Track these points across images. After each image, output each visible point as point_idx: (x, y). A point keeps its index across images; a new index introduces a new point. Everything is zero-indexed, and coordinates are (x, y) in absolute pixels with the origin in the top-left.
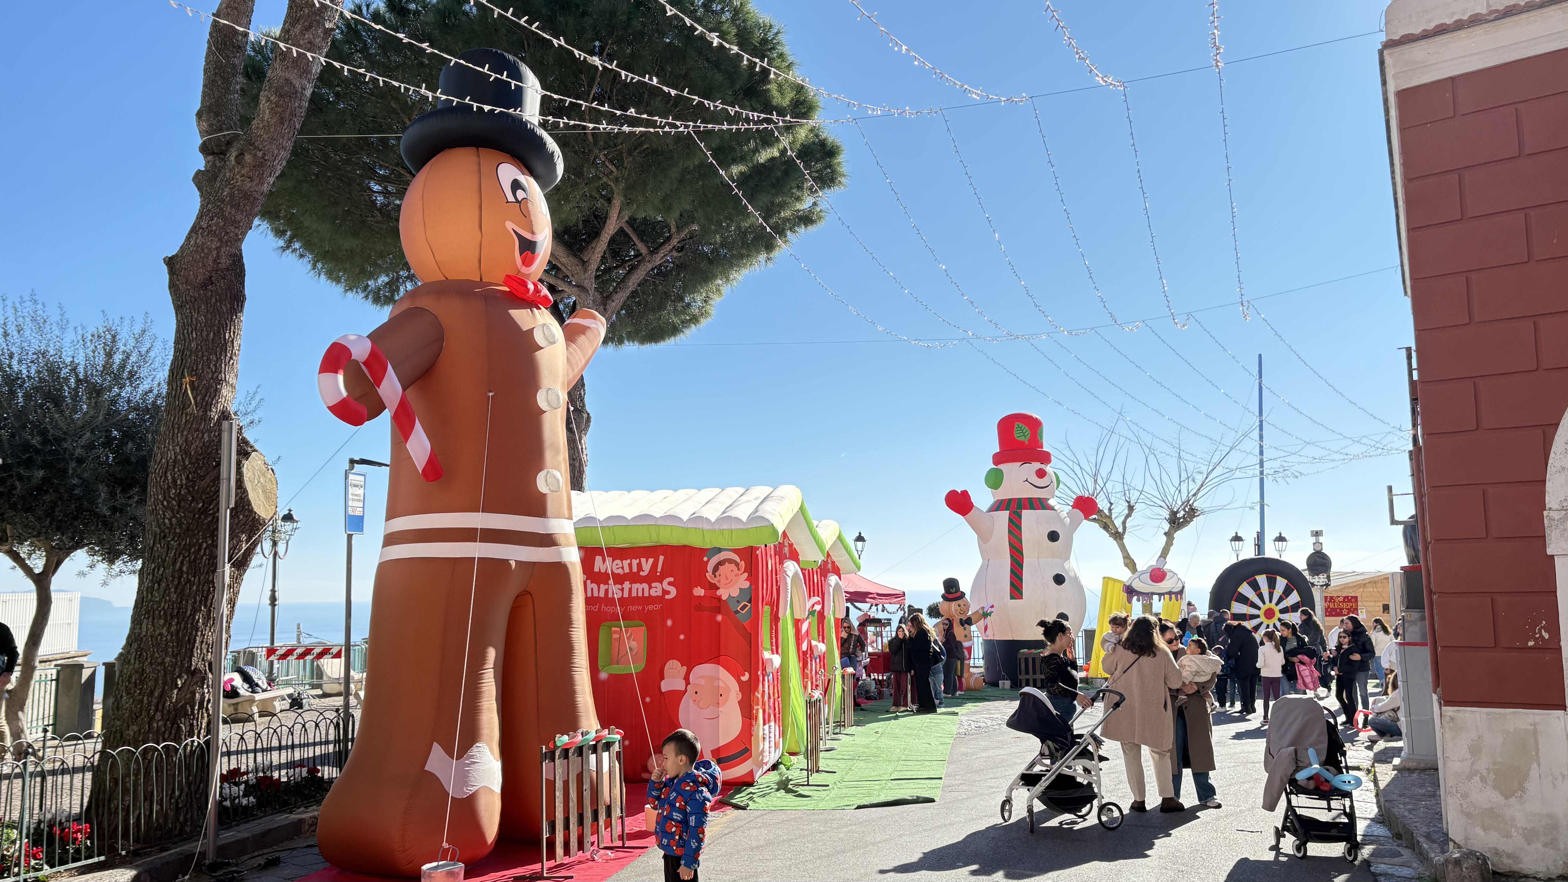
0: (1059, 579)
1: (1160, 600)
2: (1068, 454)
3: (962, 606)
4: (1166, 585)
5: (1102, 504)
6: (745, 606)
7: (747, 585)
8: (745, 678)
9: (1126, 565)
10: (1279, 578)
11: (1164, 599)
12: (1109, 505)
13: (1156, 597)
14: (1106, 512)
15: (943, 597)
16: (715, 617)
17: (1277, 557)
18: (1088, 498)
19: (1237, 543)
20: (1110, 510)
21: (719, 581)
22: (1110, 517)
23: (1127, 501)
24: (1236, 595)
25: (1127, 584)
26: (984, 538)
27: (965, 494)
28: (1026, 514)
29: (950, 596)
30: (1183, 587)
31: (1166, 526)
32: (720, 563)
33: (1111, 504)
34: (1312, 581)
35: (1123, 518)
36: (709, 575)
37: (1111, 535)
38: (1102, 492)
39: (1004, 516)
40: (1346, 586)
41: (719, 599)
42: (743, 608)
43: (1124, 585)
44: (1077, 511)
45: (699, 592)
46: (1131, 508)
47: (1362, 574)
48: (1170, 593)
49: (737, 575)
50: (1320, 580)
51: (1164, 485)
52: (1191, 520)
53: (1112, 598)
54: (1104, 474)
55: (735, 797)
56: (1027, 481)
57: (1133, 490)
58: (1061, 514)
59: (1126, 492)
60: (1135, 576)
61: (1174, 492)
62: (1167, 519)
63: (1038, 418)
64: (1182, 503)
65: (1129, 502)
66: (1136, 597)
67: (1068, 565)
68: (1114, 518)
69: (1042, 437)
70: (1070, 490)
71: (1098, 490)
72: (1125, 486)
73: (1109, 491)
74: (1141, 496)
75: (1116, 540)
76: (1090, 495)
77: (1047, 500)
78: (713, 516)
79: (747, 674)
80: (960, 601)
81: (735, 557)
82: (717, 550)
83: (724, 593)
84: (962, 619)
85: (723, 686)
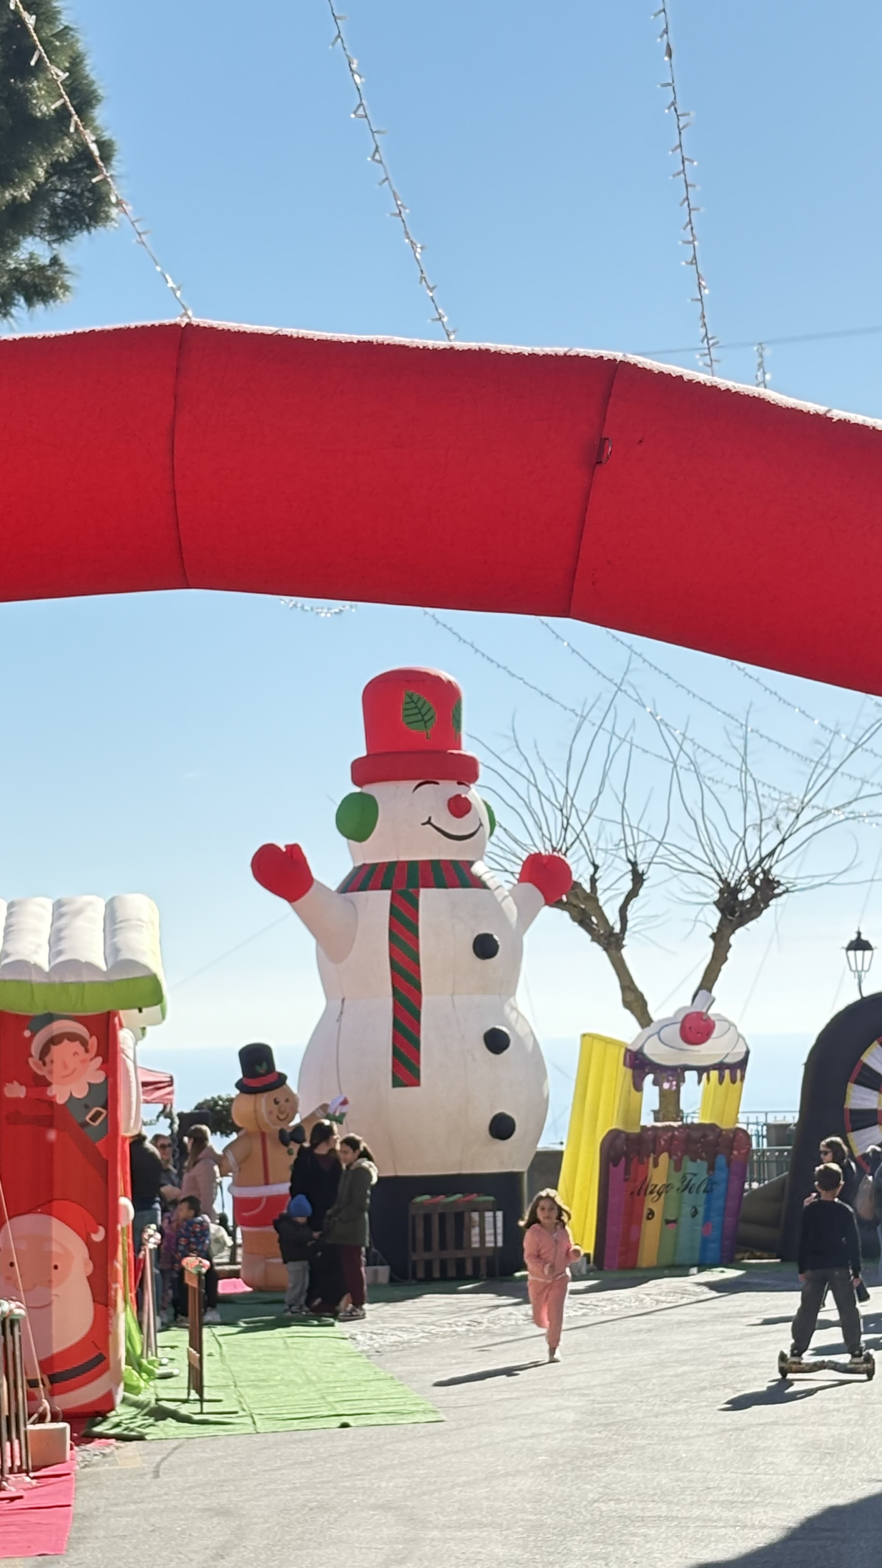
0: (497, 1041)
1: (699, 1081)
2: (516, 761)
3: (282, 1101)
4: (711, 1050)
5: (581, 873)
6: (98, 1115)
7: (99, 1078)
8: (98, 1237)
9: (627, 1004)
11: (708, 1078)
12: (591, 870)
13: (691, 1076)
14: (587, 887)
15: (239, 1085)
16: (44, 1136)
18: (551, 858)
19: (859, 953)
20: (593, 881)
21: (51, 1072)
22: (592, 897)
23: (629, 861)
24: (857, 1069)
25: (635, 1048)
26: (332, 952)
27: (294, 851)
28: (428, 898)
29: (253, 1083)
30: (748, 1053)
31: (714, 917)
32: (54, 1040)
33: (596, 868)
35: (621, 900)
36: (33, 1062)
37: (596, 937)
38: (577, 843)
39: (379, 902)
41: (51, 1102)
42: (94, 1119)
43: (628, 1051)
44: (529, 886)
45: (16, 1091)
46: (638, 879)
48: (720, 1067)
49: (83, 1061)
51: (708, 823)
52: (767, 906)
53: (600, 1080)
54: (583, 802)
55: (98, 1429)
56: (429, 822)
57: (642, 837)
58: (499, 894)
59: (630, 842)
60: (649, 1030)
61: (731, 842)
62: (716, 903)
63: (452, 678)
64: (748, 868)
65: (634, 864)
66: (650, 1078)
67: (514, 1009)
68: (602, 899)
69: (459, 722)
70: (516, 841)
71: (570, 838)
72: (627, 830)
73: (593, 838)
74: (662, 851)
75: (606, 949)
76: (554, 849)
77: (471, 863)
78: (42, 959)
79: (102, 1231)
80: (275, 1094)
81: (80, 1029)
82: (50, 1018)
83: (60, 1093)
84: (282, 1132)
85: (61, 1251)
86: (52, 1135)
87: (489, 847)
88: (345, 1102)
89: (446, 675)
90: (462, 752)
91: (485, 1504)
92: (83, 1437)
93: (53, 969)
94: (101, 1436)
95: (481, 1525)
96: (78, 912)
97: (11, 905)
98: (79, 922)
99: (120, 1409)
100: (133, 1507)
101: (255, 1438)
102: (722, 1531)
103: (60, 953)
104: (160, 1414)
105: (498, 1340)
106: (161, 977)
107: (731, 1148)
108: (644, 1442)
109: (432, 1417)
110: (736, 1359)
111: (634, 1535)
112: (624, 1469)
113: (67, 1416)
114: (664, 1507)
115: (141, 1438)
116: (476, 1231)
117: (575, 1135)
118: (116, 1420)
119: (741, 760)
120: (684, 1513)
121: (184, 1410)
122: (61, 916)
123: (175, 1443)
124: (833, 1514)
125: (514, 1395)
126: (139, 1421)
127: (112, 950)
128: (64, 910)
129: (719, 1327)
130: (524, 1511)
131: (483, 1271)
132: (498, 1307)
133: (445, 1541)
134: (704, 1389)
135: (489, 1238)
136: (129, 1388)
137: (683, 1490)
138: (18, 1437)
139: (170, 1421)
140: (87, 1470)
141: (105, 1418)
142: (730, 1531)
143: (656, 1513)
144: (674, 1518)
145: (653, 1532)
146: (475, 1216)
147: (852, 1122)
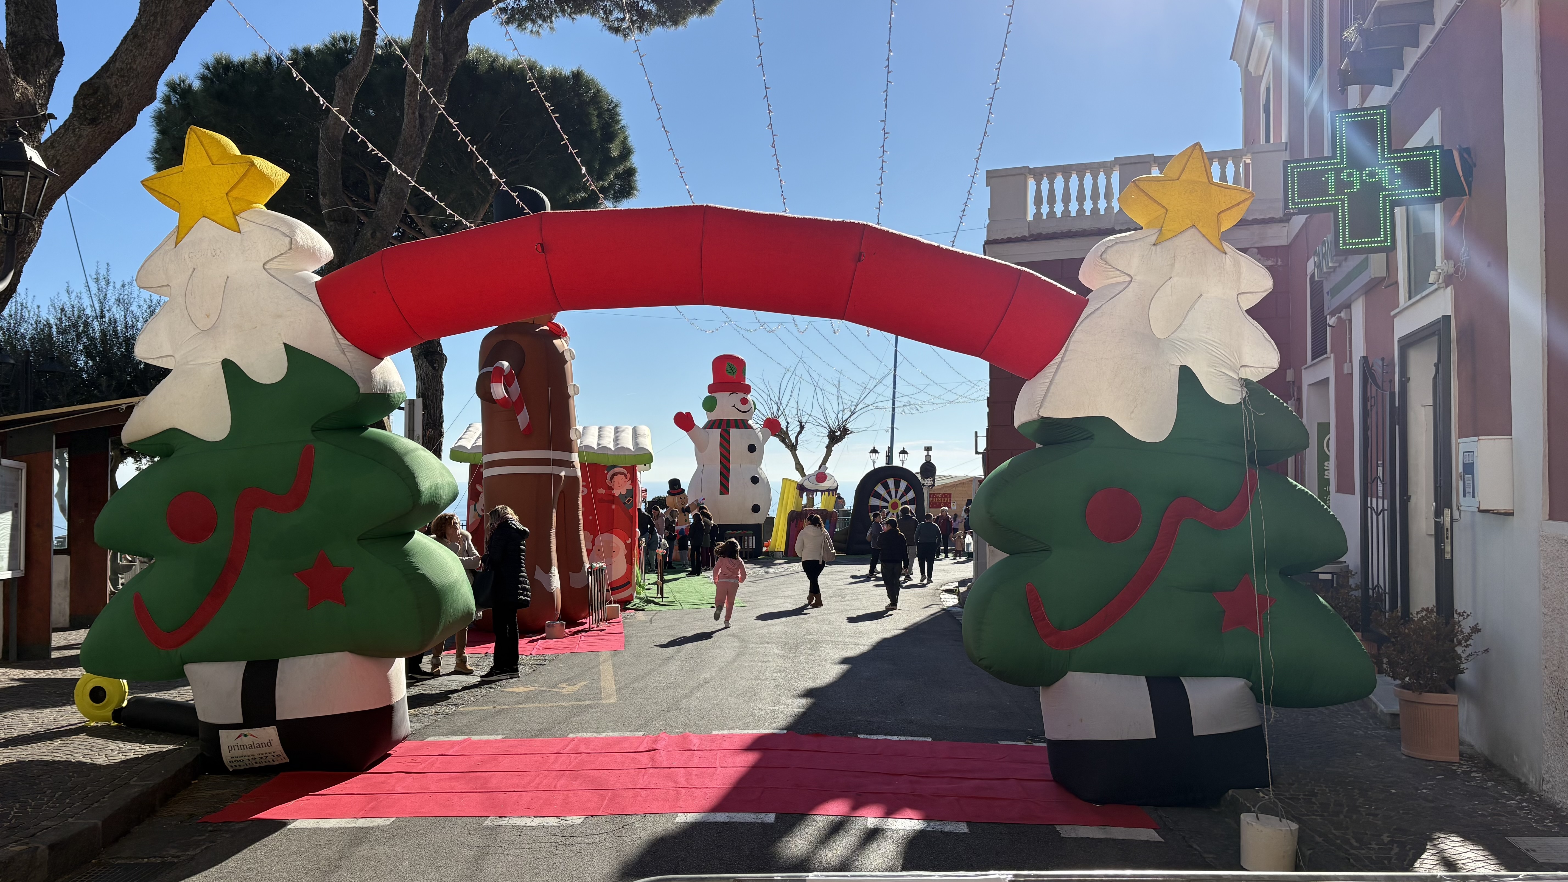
0: (755, 480)
1: (821, 495)
2: (763, 387)
4: (826, 485)
5: (783, 425)
6: (630, 500)
7: (630, 487)
8: (629, 542)
9: (797, 469)
10: (902, 481)
11: (823, 494)
12: (786, 424)
13: (818, 493)
14: (785, 429)
15: (668, 492)
16: (611, 507)
17: (901, 466)
18: (774, 420)
19: (874, 454)
20: (787, 427)
21: (614, 485)
22: (787, 433)
23: (799, 421)
24: (873, 492)
25: (800, 483)
26: (700, 449)
27: (689, 414)
28: (733, 432)
30: (838, 486)
31: (827, 441)
32: (615, 474)
33: (788, 423)
34: (923, 482)
35: (796, 434)
36: (608, 481)
37: (787, 447)
38: (782, 415)
39: (717, 433)
40: (944, 486)
41: (614, 495)
42: (628, 501)
43: (797, 484)
44: (767, 429)
45: (601, 491)
46: (802, 427)
47: (955, 477)
48: (828, 490)
49: (625, 482)
50: (927, 482)
51: (826, 411)
52: (845, 438)
53: (789, 493)
54: (784, 402)
55: (628, 606)
56: (734, 406)
57: (804, 413)
58: (757, 431)
59: (799, 415)
60: (805, 478)
61: (833, 416)
62: (828, 436)
63: (743, 358)
64: (839, 424)
65: (801, 422)
66: (805, 493)
67: (761, 469)
68: (790, 433)
69: (745, 373)
70: (762, 414)
71: (779, 414)
72: (799, 411)
73: (787, 414)
74: (810, 418)
75: (791, 451)
76: (774, 417)
77: (748, 421)
78: (611, 446)
79: (630, 539)
80: (681, 496)
81: (625, 472)
82: (614, 467)
83: (617, 492)
84: (683, 508)
85: (616, 546)
86: (614, 507)
87: (754, 416)
88: (704, 499)
89: (740, 357)
90: (746, 383)
91: (768, 635)
92: (624, 609)
93: (615, 450)
94: (629, 609)
95: (768, 643)
96: (623, 431)
97: (600, 428)
98: (623, 434)
99: (635, 600)
100: (645, 634)
101: (682, 611)
102: (851, 646)
103: (618, 444)
104: (649, 602)
105: (757, 579)
106: (653, 454)
107: (831, 517)
108: (816, 615)
109: (743, 605)
110: (839, 587)
111: (821, 647)
112: (812, 624)
113: (619, 602)
114: (829, 637)
115: (643, 610)
116: (746, 543)
117: (779, 513)
118: (634, 603)
119: (837, 390)
120: (836, 640)
121: (657, 600)
122: (618, 432)
123: (655, 612)
124: (885, 640)
125: (768, 598)
126: (641, 604)
127: (636, 444)
128: (618, 430)
129: (830, 576)
130: (781, 638)
131: (748, 556)
132: (755, 568)
133: (757, 648)
134: (831, 597)
135: (751, 545)
136: (637, 593)
137: (834, 632)
138: (601, 609)
139: (652, 605)
140: (626, 621)
141: (630, 603)
142: (854, 646)
143: (826, 639)
144: (833, 641)
145: (827, 646)
146: (746, 538)
147: (871, 509)
